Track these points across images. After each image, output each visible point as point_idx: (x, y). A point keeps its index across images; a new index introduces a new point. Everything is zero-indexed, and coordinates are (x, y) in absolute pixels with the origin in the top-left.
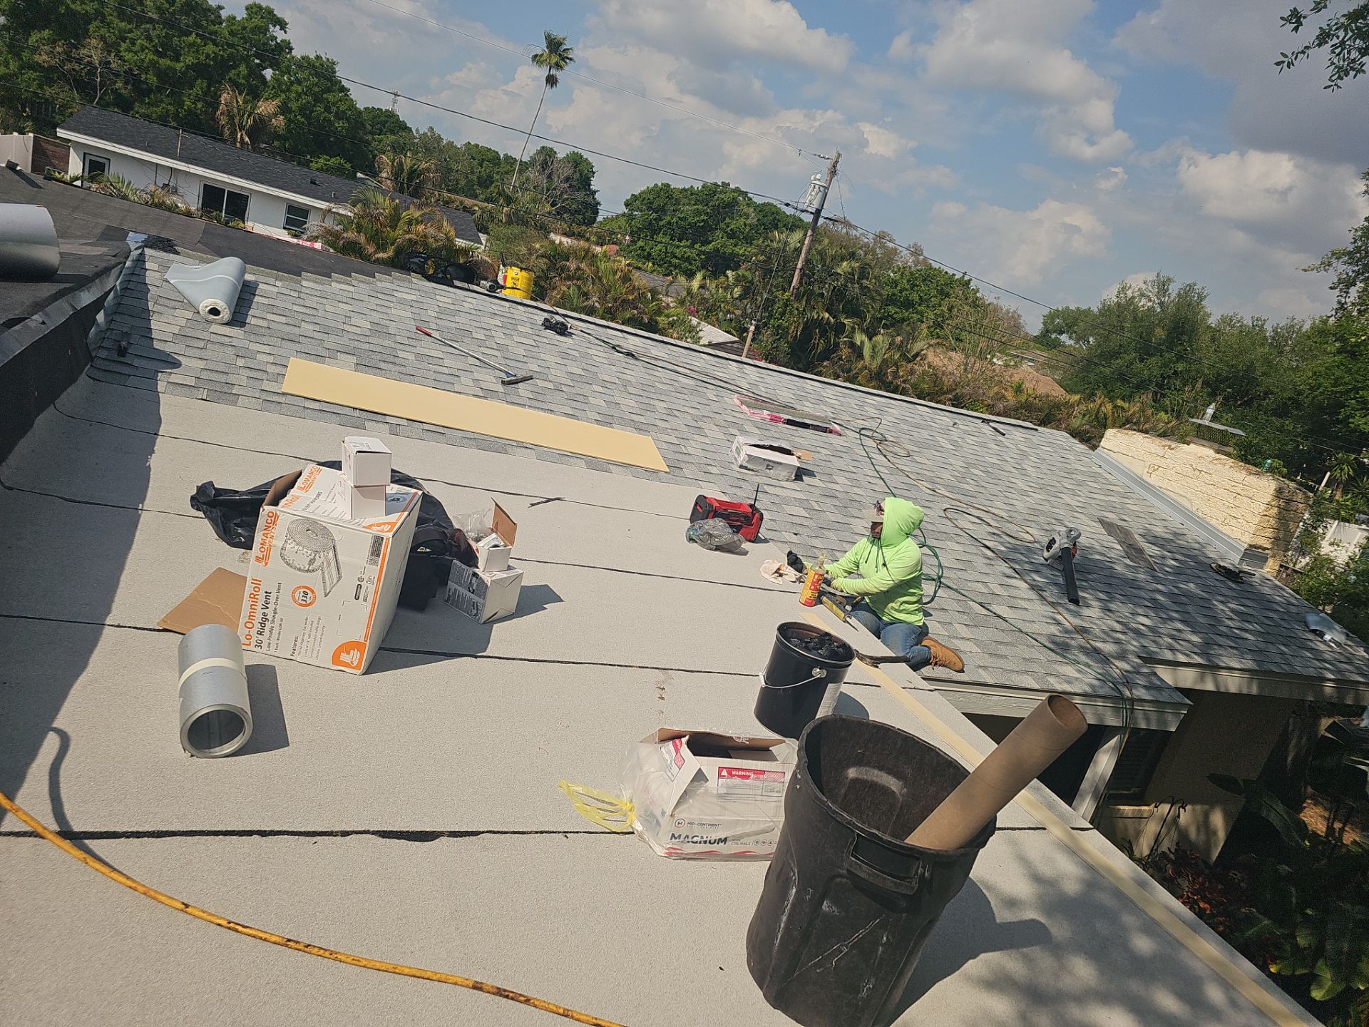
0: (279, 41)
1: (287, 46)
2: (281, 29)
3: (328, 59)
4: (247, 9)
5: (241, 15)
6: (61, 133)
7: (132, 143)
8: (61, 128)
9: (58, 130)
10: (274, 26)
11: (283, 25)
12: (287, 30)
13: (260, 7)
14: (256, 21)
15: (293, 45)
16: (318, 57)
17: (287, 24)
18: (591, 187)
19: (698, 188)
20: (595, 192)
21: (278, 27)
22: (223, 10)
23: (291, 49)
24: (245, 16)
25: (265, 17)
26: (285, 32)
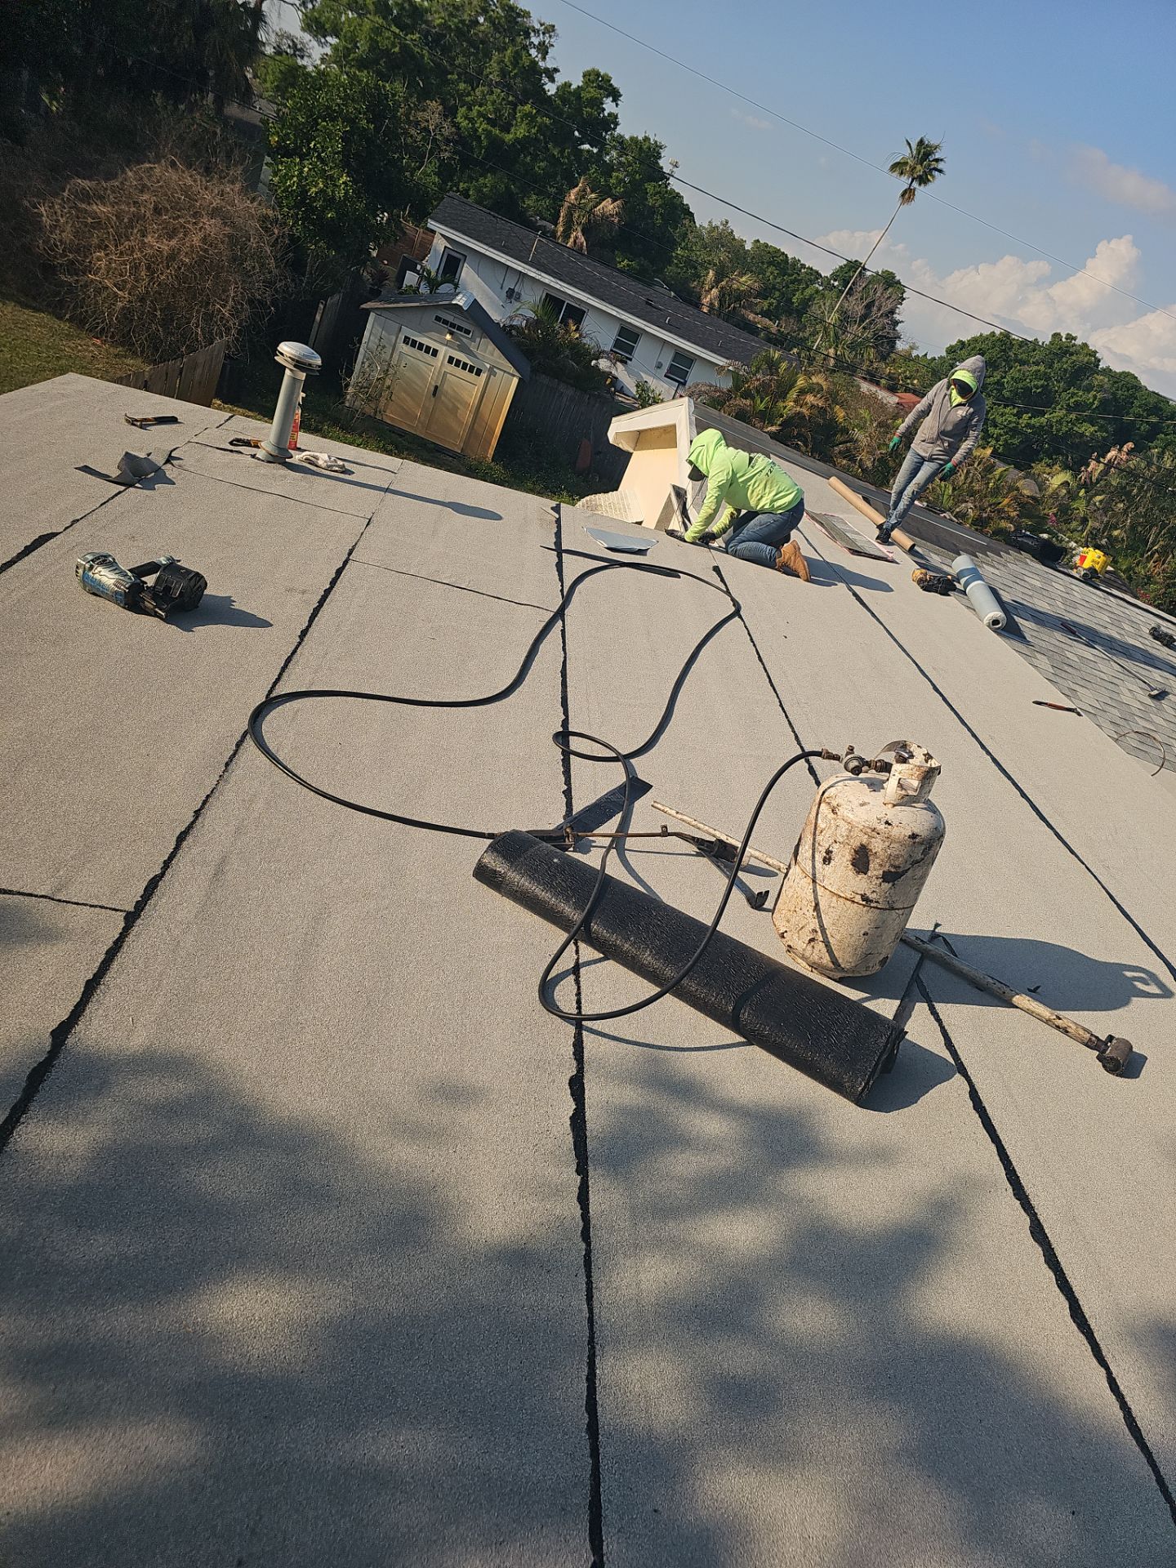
0: (606, 114)
1: (613, 120)
2: (612, 101)
3: (656, 142)
4: (584, 76)
5: (577, 82)
6: (432, 224)
7: (490, 241)
8: (432, 219)
9: (429, 220)
10: (607, 97)
11: (615, 95)
12: (619, 102)
13: (598, 74)
14: (592, 92)
15: (620, 120)
16: (646, 139)
17: (621, 96)
18: (895, 316)
19: (1043, 343)
20: (897, 323)
21: (611, 99)
22: (558, 74)
23: (617, 124)
24: (581, 84)
25: (601, 85)
26: (617, 105)
